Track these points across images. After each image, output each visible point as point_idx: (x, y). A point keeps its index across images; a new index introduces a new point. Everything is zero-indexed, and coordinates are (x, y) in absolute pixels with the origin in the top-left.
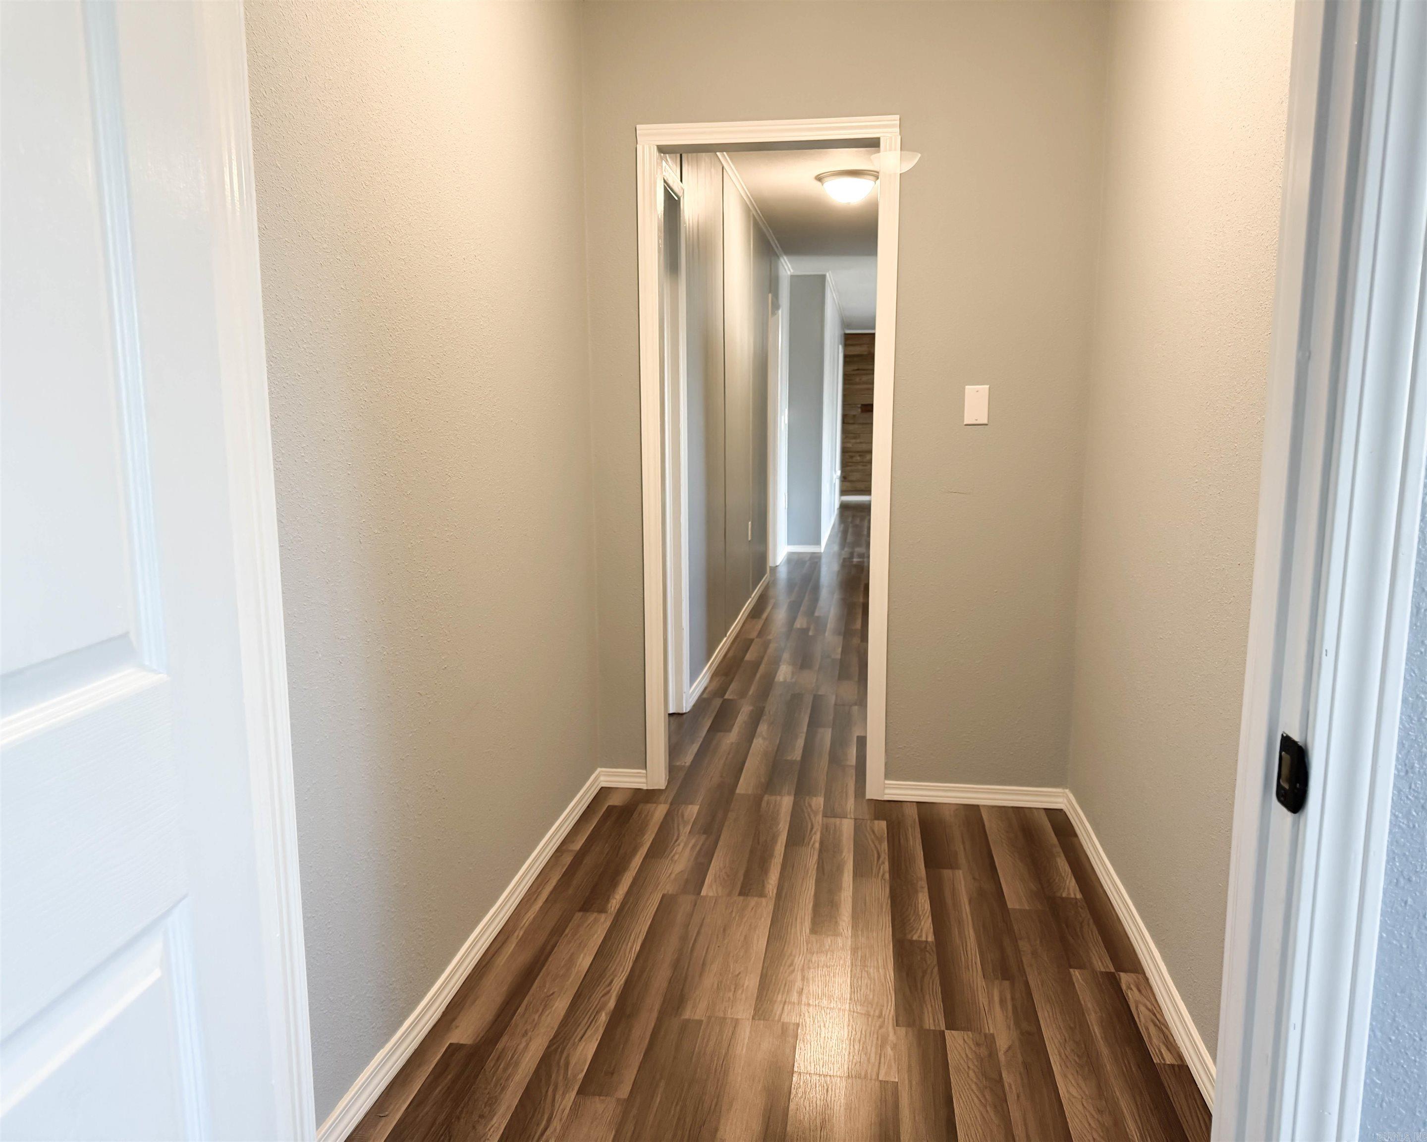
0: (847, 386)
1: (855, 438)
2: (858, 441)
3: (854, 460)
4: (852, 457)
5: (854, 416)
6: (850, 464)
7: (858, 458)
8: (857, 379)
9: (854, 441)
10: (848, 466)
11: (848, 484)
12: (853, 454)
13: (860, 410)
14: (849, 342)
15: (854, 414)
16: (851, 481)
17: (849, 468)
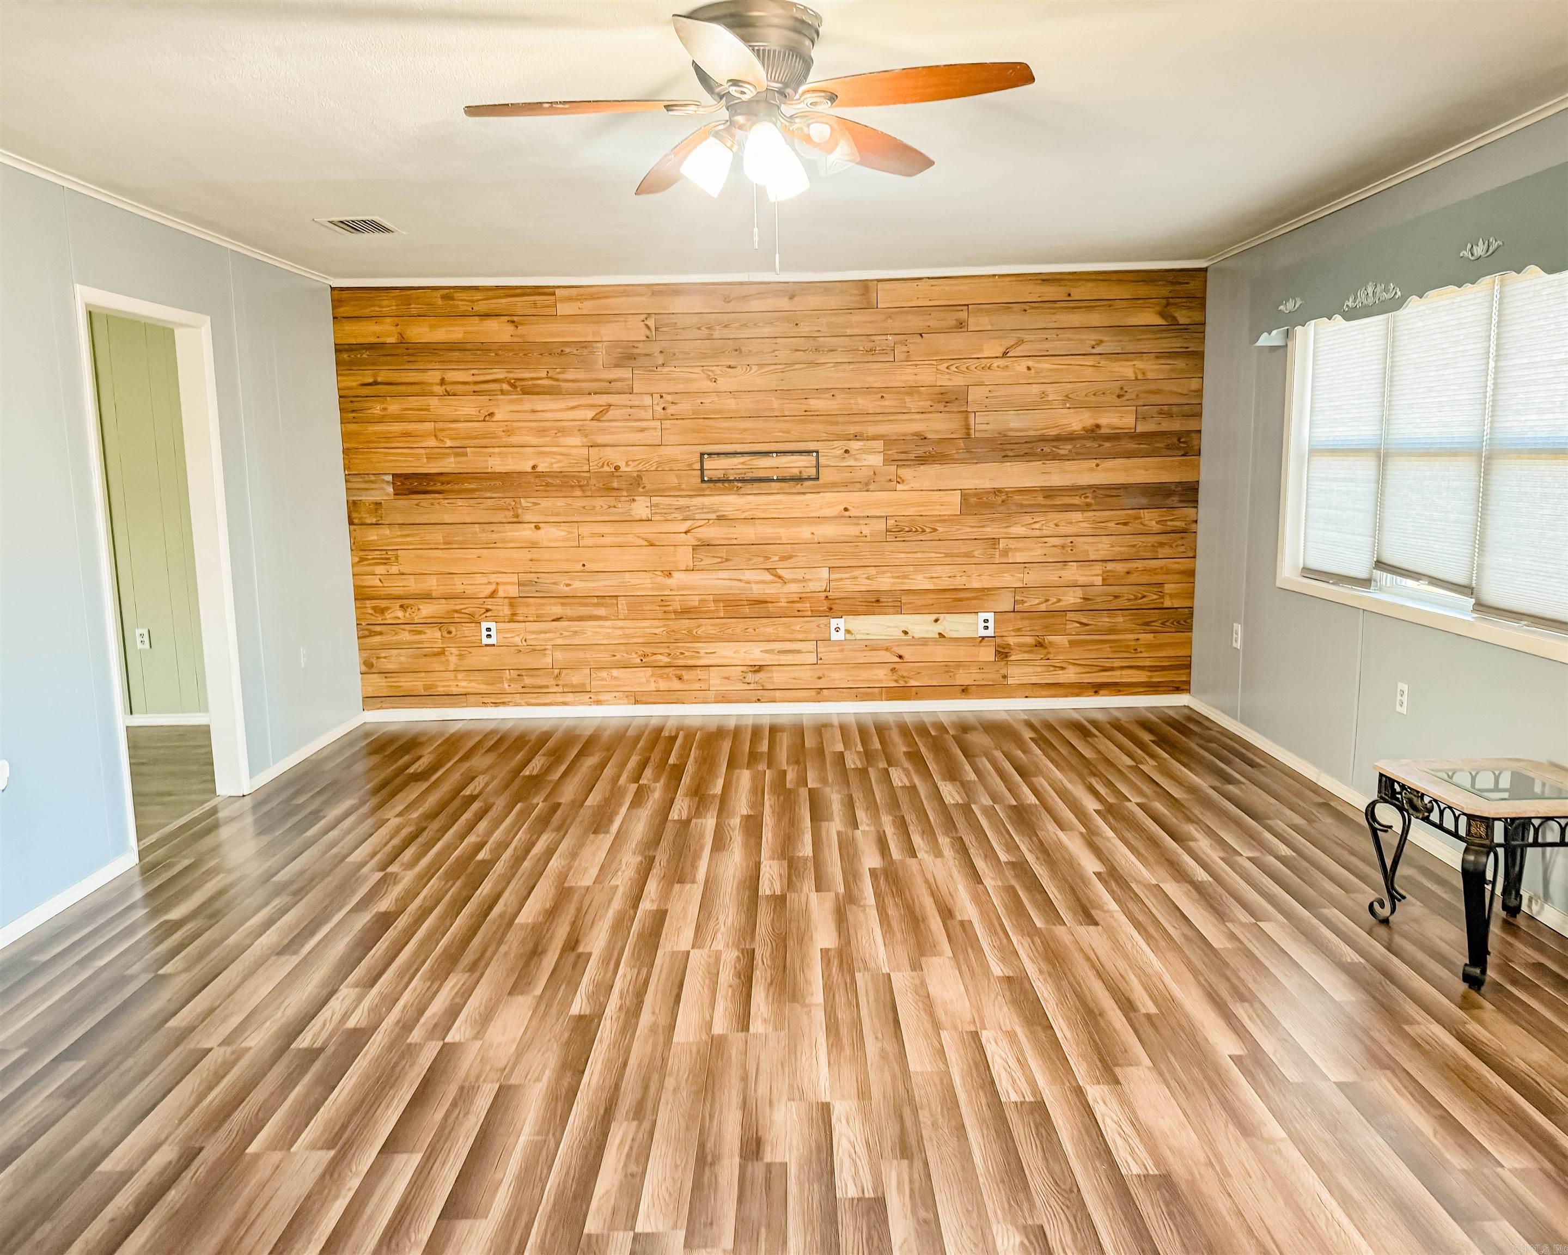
0: (353, 427)
1: (385, 561)
2: (394, 569)
3: (389, 617)
4: (382, 611)
5: (378, 504)
6: (378, 628)
7: (400, 614)
8: (377, 410)
9: (380, 570)
10: (372, 634)
11: (378, 681)
12: (383, 604)
13: (390, 490)
14: (343, 310)
15: (378, 499)
16: (385, 673)
17: (377, 639)
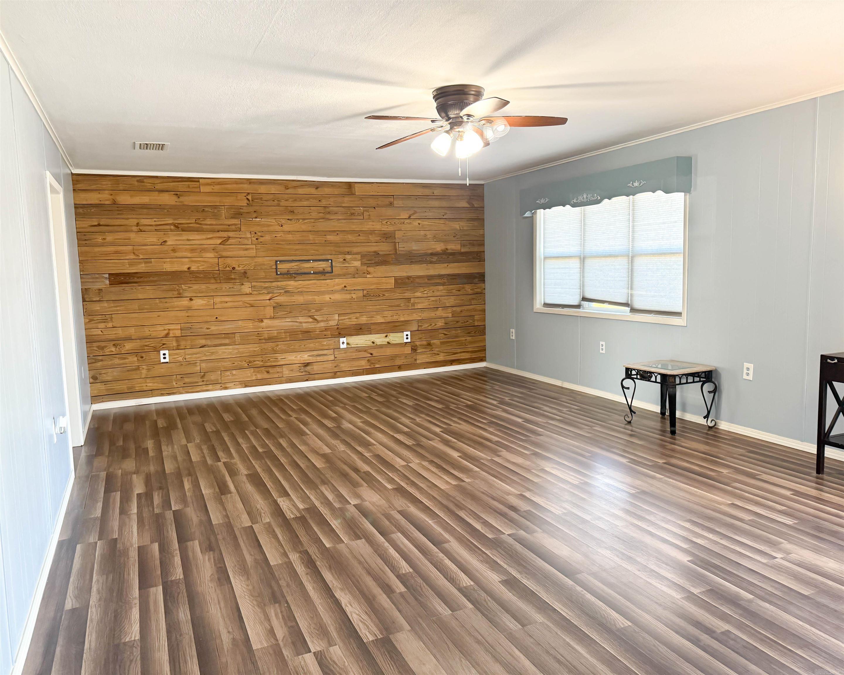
0: (85, 249)
1: (105, 321)
3: (107, 351)
4: (102, 348)
5: (100, 290)
6: (100, 358)
7: (113, 349)
8: (100, 239)
9: (102, 325)
10: (97, 361)
11: (101, 387)
12: (103, 344)
14: (79, 186)
15: (100, 287)
16: (105, 382)
17: (99, 364)
